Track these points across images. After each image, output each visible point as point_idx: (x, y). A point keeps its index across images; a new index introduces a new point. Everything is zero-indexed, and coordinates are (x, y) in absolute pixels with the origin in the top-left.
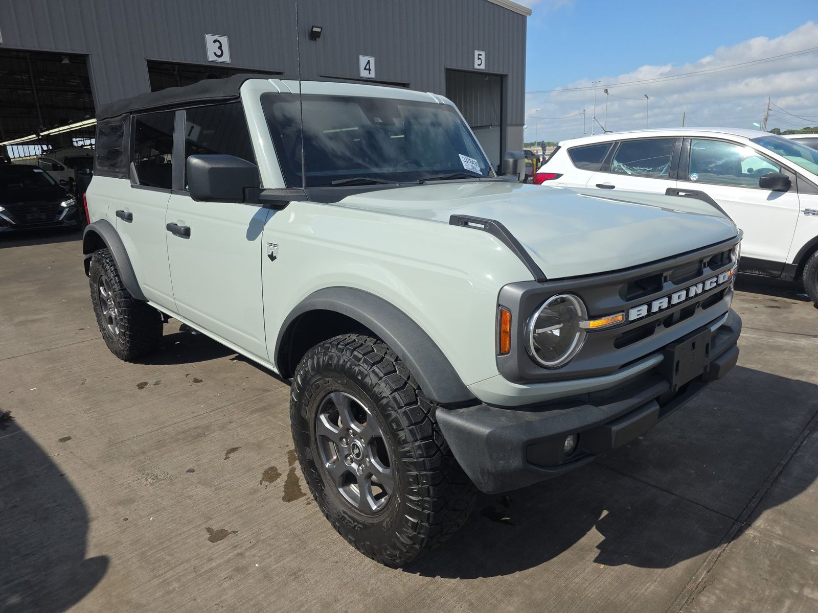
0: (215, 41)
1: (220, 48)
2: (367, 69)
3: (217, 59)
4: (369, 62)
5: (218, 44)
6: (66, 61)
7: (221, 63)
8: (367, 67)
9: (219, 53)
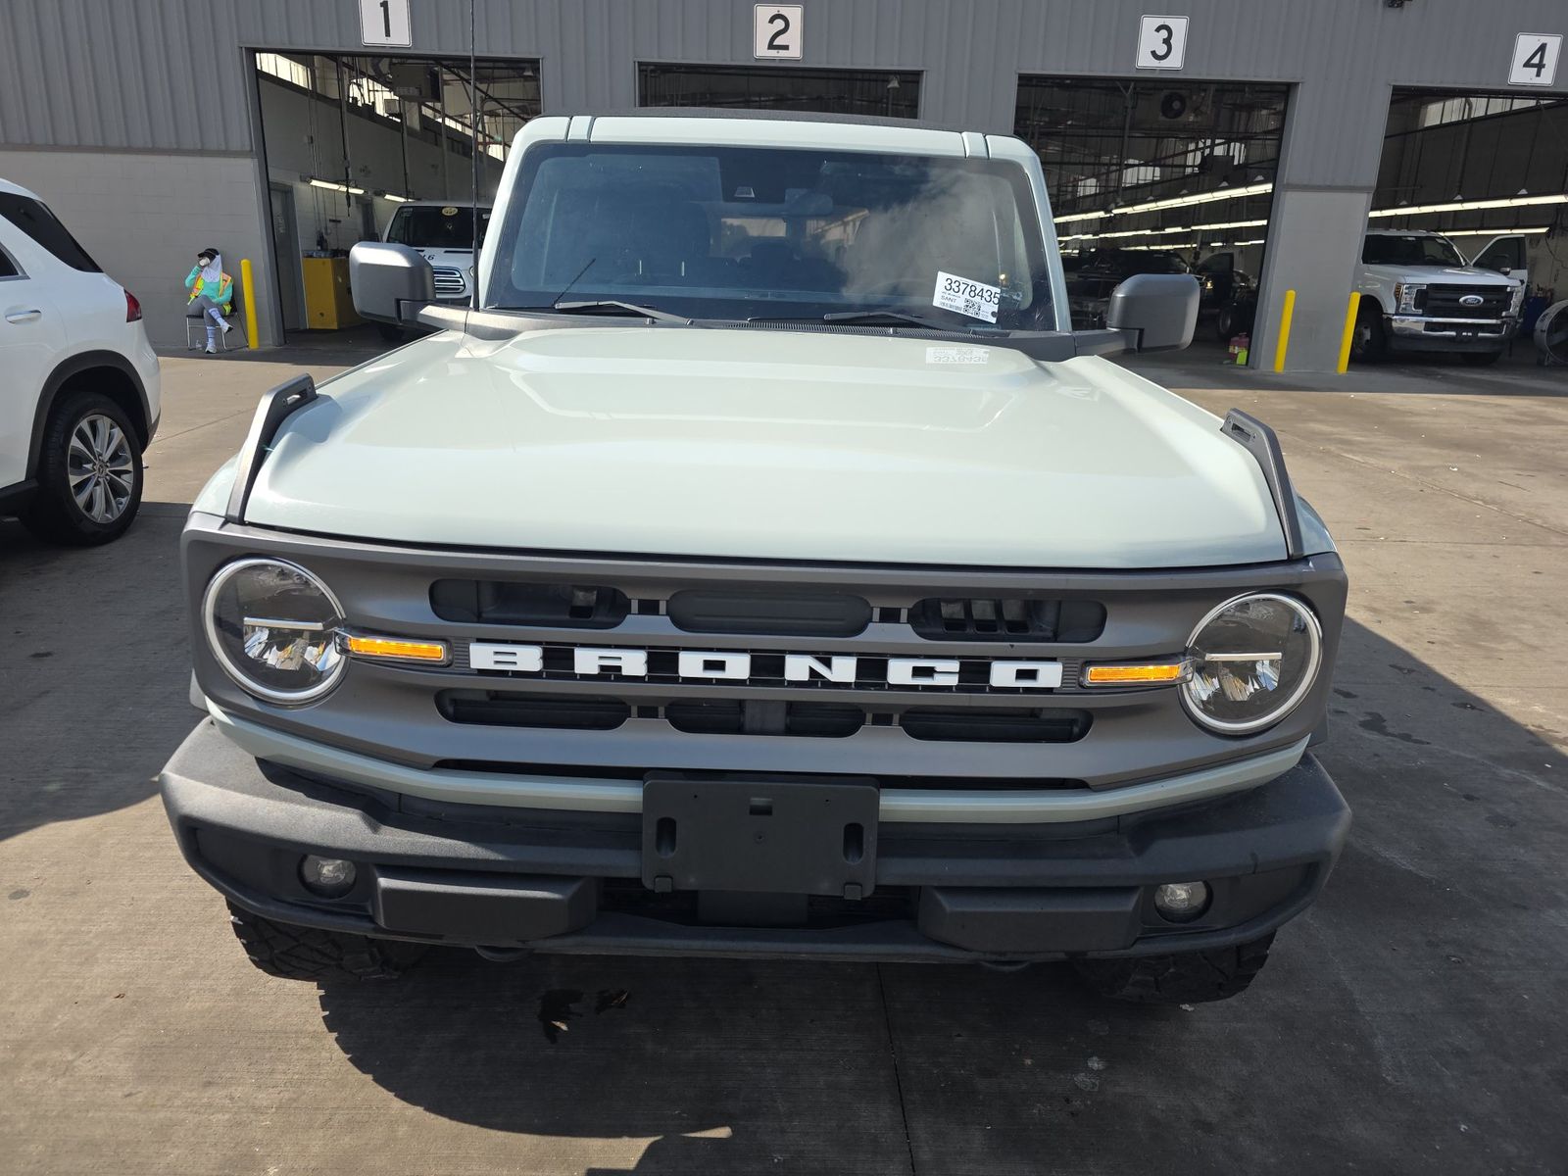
0: (1158, 30)
1: (1167, 41)
2: (1533, 66)
3: (1155, 63)
4: (1542, 48)
5: (1164, 34)
6: (894, 84)
7: (1162, 71)
8: (1536, 60)
9: (1162, 50)
